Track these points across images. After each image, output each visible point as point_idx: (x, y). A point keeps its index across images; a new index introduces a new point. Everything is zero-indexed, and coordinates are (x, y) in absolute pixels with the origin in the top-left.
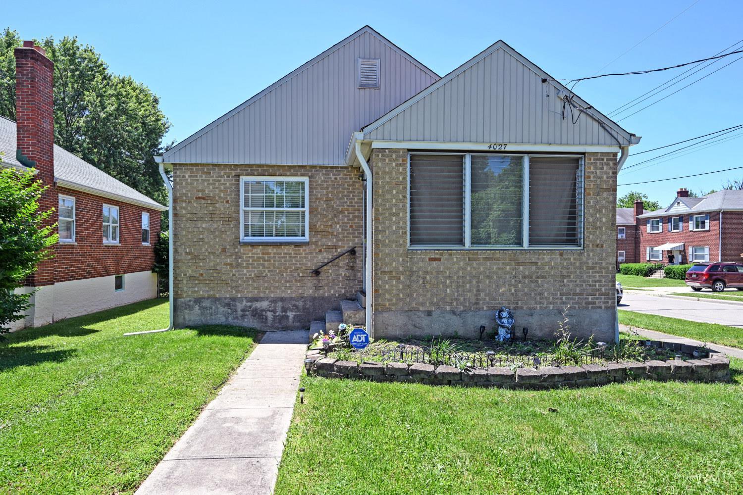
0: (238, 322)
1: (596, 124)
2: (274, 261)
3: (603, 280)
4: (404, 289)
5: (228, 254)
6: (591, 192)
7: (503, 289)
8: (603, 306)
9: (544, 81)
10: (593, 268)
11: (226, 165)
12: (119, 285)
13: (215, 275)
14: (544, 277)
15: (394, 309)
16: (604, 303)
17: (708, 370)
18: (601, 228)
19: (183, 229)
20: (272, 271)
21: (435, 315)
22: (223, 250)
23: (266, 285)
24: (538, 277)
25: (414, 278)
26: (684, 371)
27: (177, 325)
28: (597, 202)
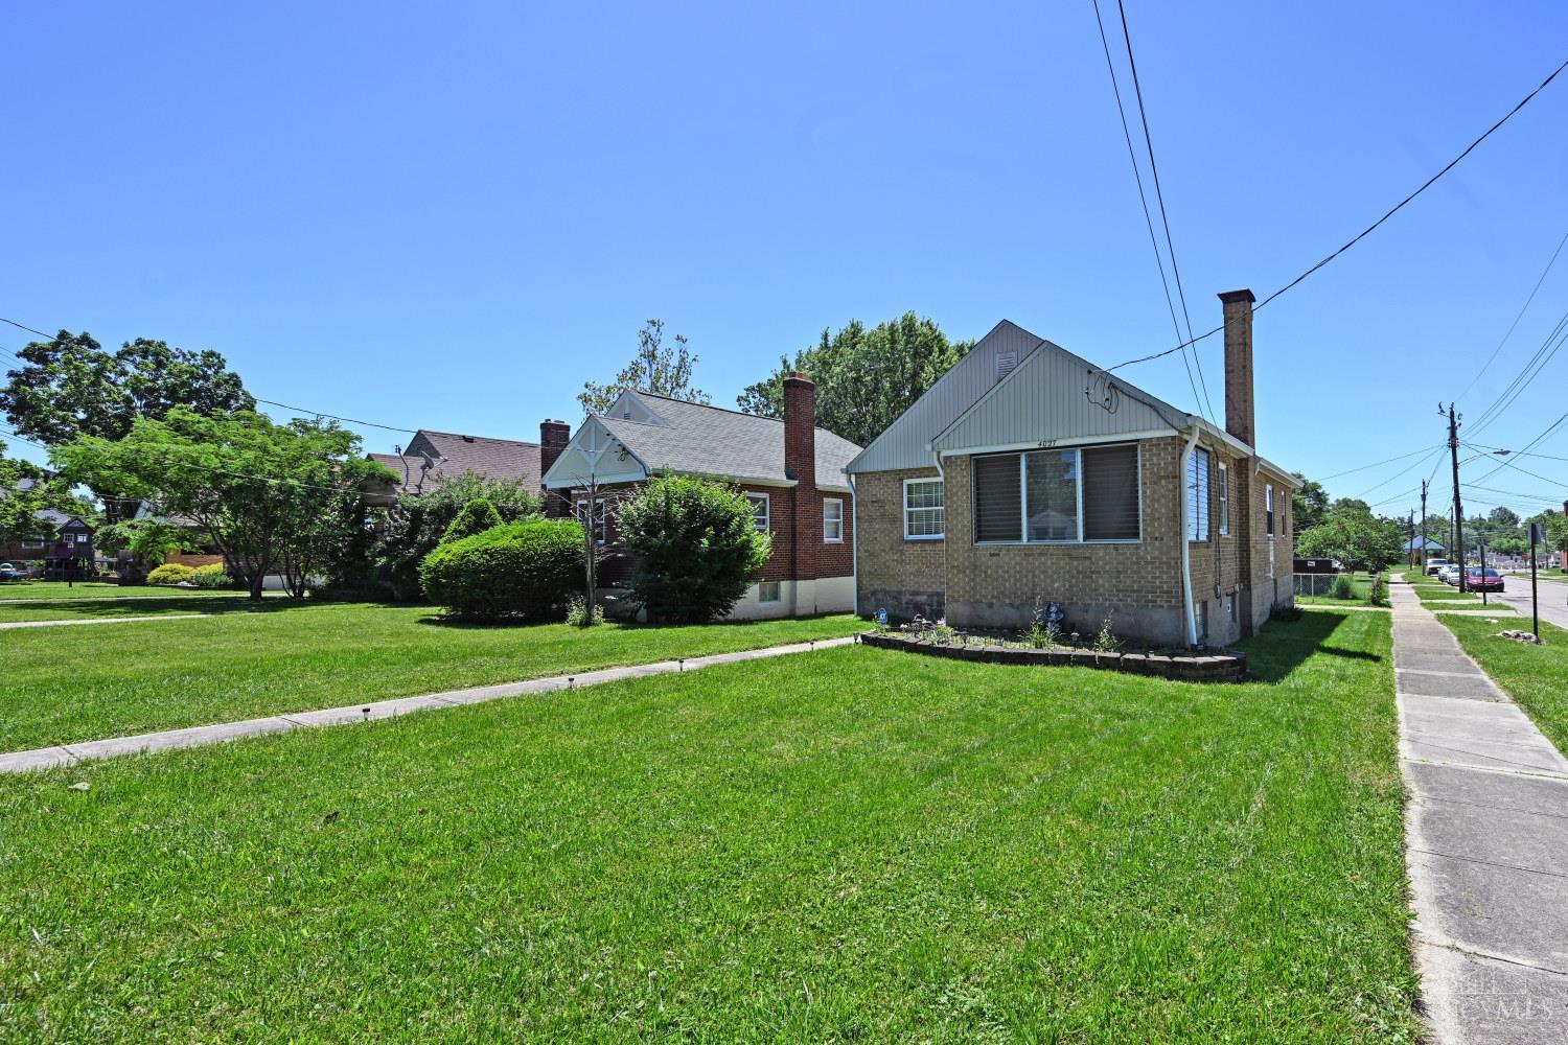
1: (1146, 408)
2: (930, 558)
3: (1165, 577)
4: (969, 581)
5: (895, 551)
6: (1148, 482)
7: (1058, 584)
8: (1165, 605)
9: (1090, 372)
10: (1152, 563)
11: (892, 471)
13: (885, 570)
14: (1099, 573)
15: (961, 600)
16: (1167, 601)
18: (1159, 519)
19: (862, 530)
20: (929, 567)
21: (995, 607)
22: (891, 549)
23: (924, 580)
24: (1092, 572)
25: (977, 572)
28: (1155, 492)
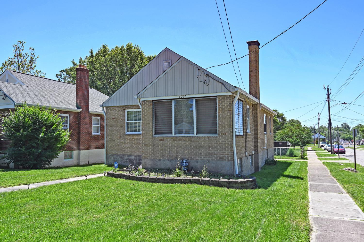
0: (125, 164)
1: (220, 84)
2: (136, 141)
3: (226, 148)
4: (152, 150)
5: (121, 138)
6: (220, 112)
7: (186, 152)
8: (227, 159)
9: (199, 69)
10: (222, 143)
11: (121, 106)
13: (118, 146)
14: (202, 147)
15: (148, 158)
16: (227, 158)
18: (225, 126)
19: (108, 130)
20: (135, 145)
22: (120, 137)
23: (133, 150)
24: (199, 147)
25: (154, 147)
27: (106, 164)
28: (223, 116)
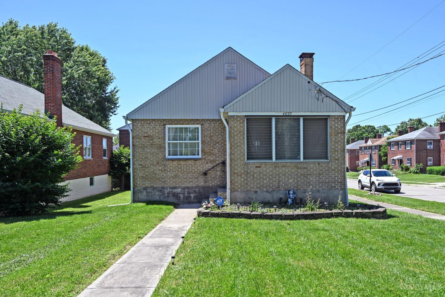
0: (165, 199)
1: (334, 102)
2: (183, 168)
3: (339, 176)
4: (244, 181)
5: (160, 165)
6: (333, 134)
7: (291, 181)
8: (339, 188)
9: (309, 82)
10: (334, 170)
11: (158, 120)
12: (92, 183)
13: (153, 175)
14: (311, 175)
15: (239, 190)
17: (371, 214)
18: (337, 151)
19: (137, 152)
20: (182, 173)
21: (259, 193)
22: (158, 163)
23: (180, 180)
24: (308, 175)
25: (249, 175)
26: (359, 214)
27: (134, 201)
28: (336, 139)
